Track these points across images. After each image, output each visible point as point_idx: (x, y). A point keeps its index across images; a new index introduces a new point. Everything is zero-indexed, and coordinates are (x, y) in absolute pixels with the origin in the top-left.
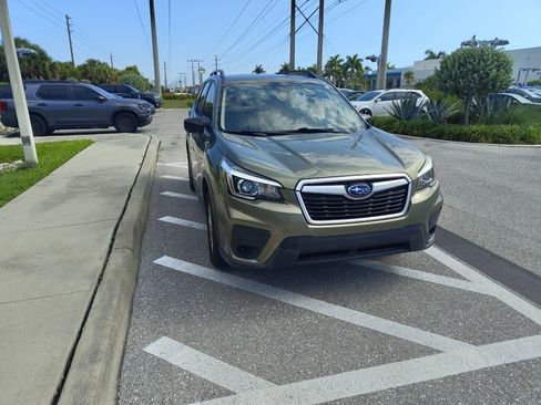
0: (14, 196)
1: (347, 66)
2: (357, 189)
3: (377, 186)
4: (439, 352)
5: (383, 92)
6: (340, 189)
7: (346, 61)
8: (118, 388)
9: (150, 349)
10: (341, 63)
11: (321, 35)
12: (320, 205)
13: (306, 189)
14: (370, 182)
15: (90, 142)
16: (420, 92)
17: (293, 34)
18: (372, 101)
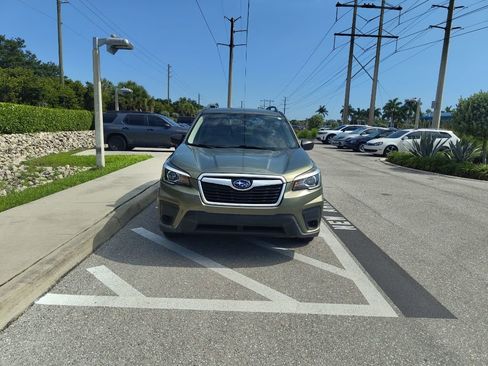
0: (75, 184)
1: (404, 109)
2: (240, 183)
3: (256, 183)
4: (269, 300)
5: (411, 131)
6: (228, 182)
7: (404, 103)
8: (58, 282)
9: (89, 270)
10: (400, 106)
11: (375, 80)
12: (214, 192)
13: (205, 180)
14: (251, 179)
15: (151, 157)
16: (450, 132)
17: (349, 80)
18: (399, 139)
